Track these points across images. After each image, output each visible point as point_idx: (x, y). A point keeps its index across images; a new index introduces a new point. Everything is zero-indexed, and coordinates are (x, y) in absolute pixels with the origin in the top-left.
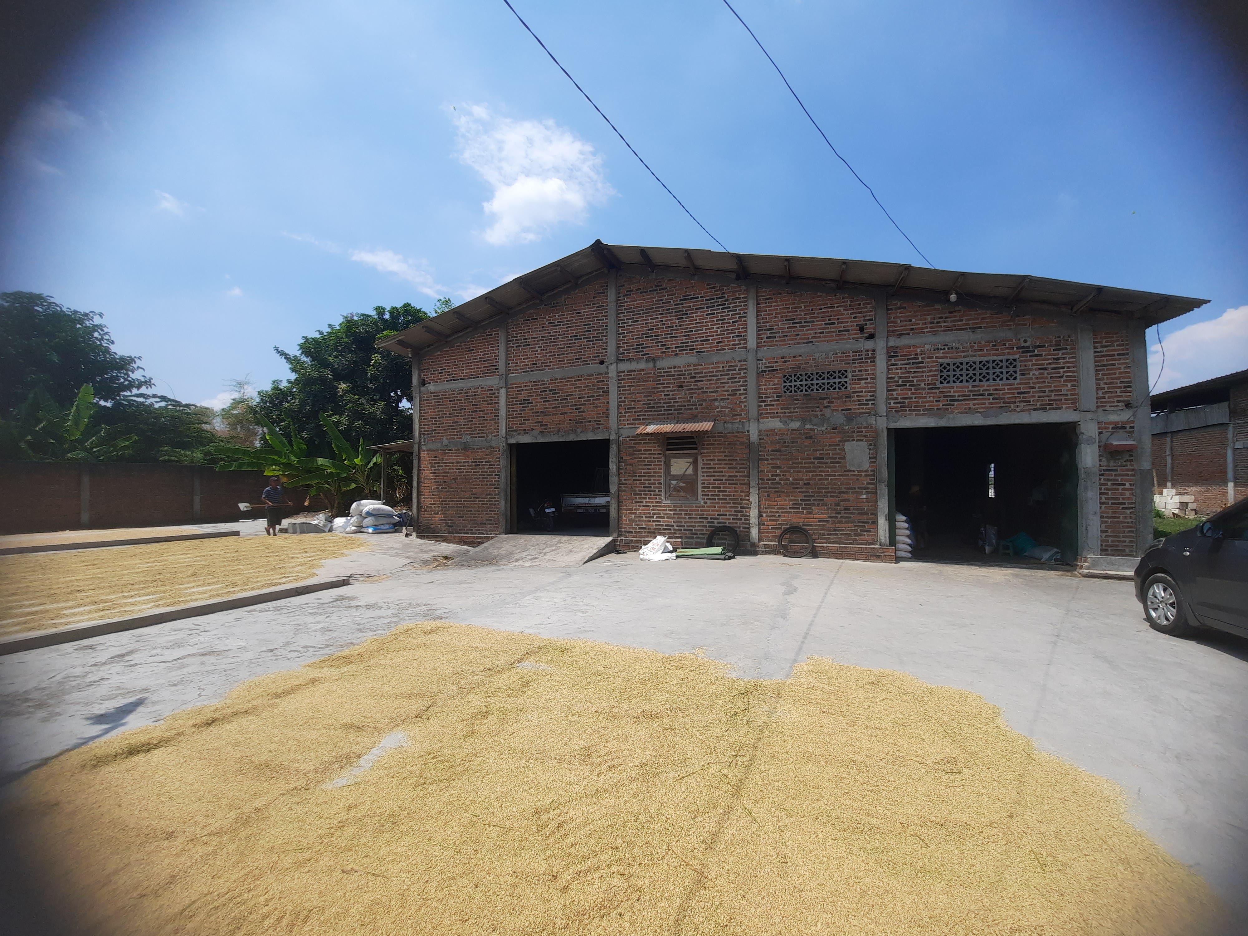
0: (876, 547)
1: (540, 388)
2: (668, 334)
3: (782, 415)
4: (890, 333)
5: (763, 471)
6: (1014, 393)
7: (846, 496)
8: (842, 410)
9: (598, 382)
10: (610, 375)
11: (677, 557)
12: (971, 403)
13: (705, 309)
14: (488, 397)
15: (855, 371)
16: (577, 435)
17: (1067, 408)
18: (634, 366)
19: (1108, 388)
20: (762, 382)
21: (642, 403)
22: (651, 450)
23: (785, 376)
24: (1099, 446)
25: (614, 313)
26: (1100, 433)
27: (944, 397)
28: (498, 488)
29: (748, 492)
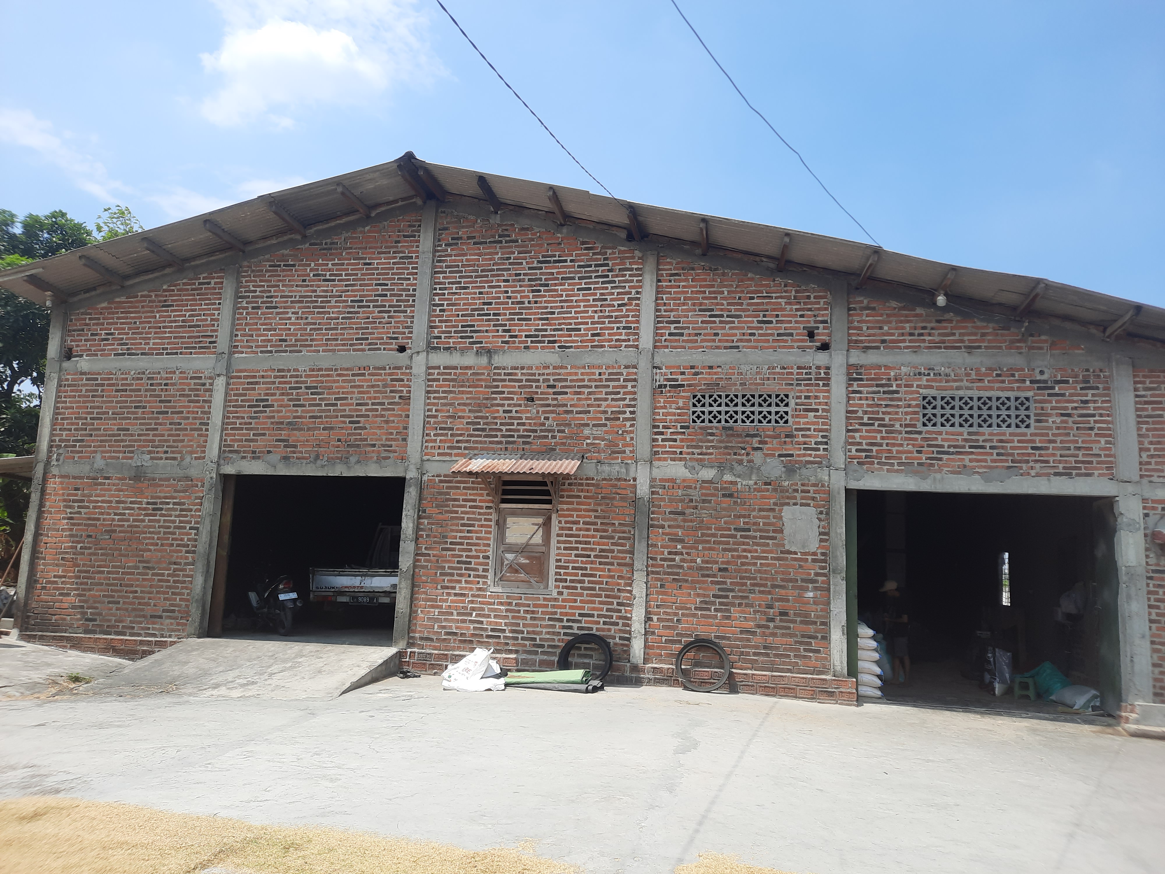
0: (828, 677)
1: (290, 383)
2: (514, 314)
3: (688, 457)
4: (852, 344)
5: (656, 546)
6: (1026, 448)
7: (783, 592)
8: (780, 456)
9: (392, 380)
10: (414, 371)
11: (507, 685)
12: (967, 458)
13: (577, 281)
14: (190, 390)
15: (799, 397)
16: (349, 468)
17: (1100, 475)
18: (456, 359)
19: (1155, 449)
20: (659, 402)
21: (465, 421)
22: (474, 501)
23: (695, 397)
24: (1146, 535)
25: (428, 271)
26: (1146, 515)
27: (929, 446)
28: (194, 552)
29: (630, 578)
